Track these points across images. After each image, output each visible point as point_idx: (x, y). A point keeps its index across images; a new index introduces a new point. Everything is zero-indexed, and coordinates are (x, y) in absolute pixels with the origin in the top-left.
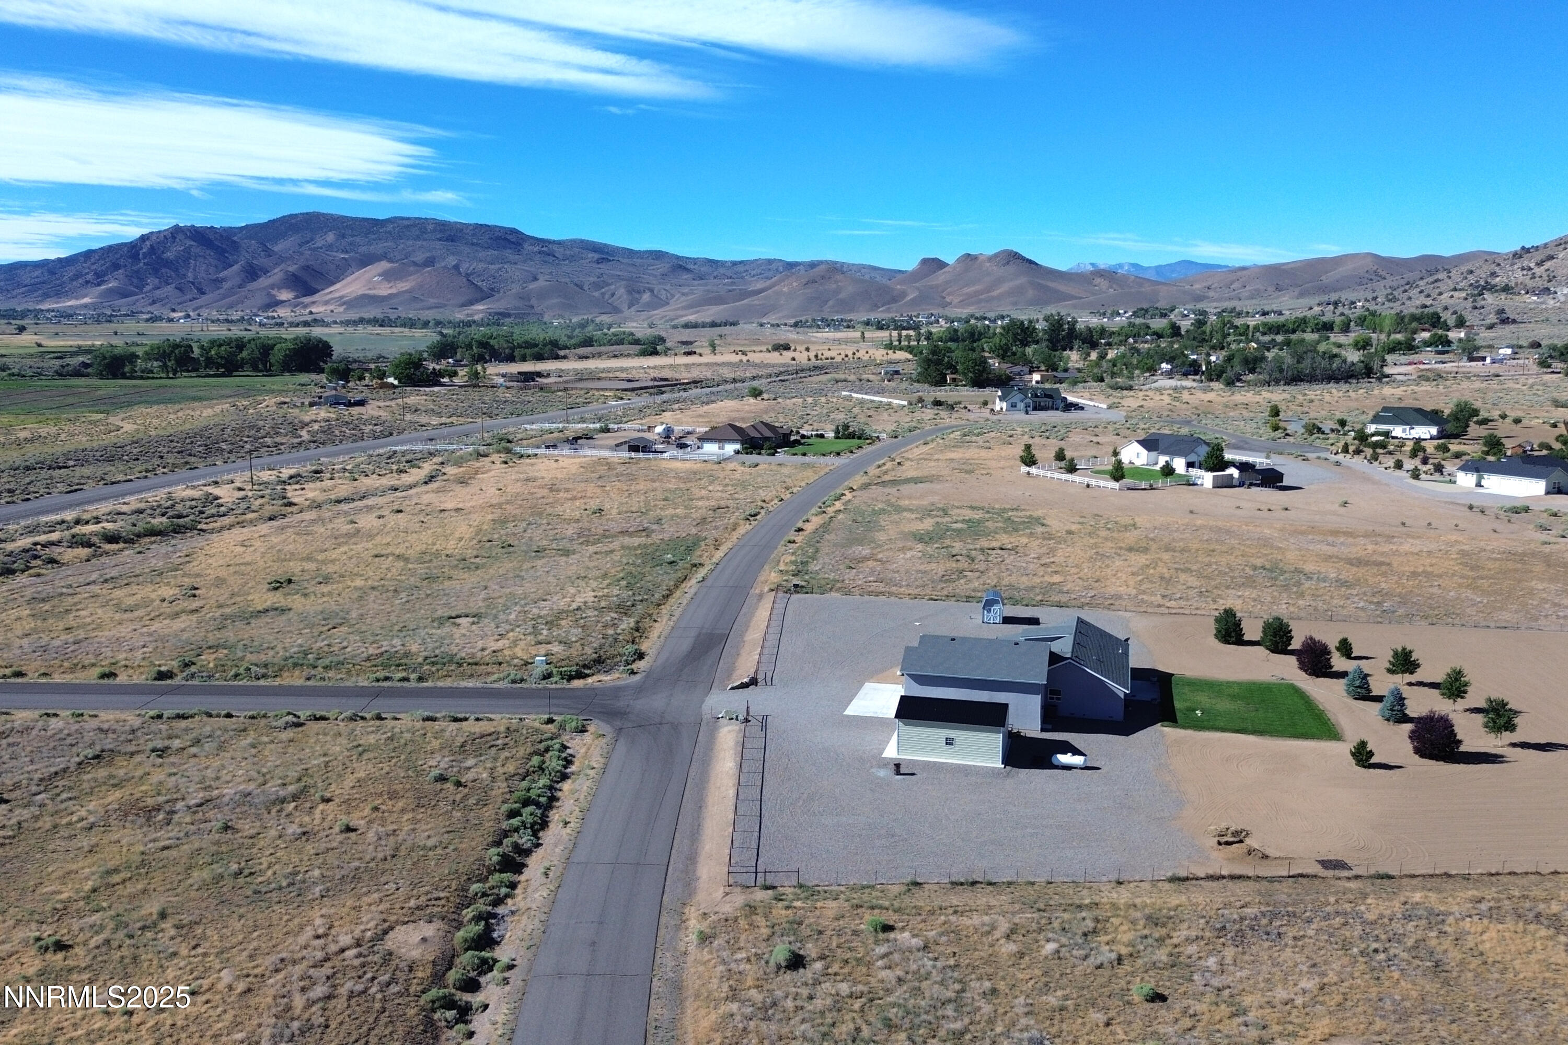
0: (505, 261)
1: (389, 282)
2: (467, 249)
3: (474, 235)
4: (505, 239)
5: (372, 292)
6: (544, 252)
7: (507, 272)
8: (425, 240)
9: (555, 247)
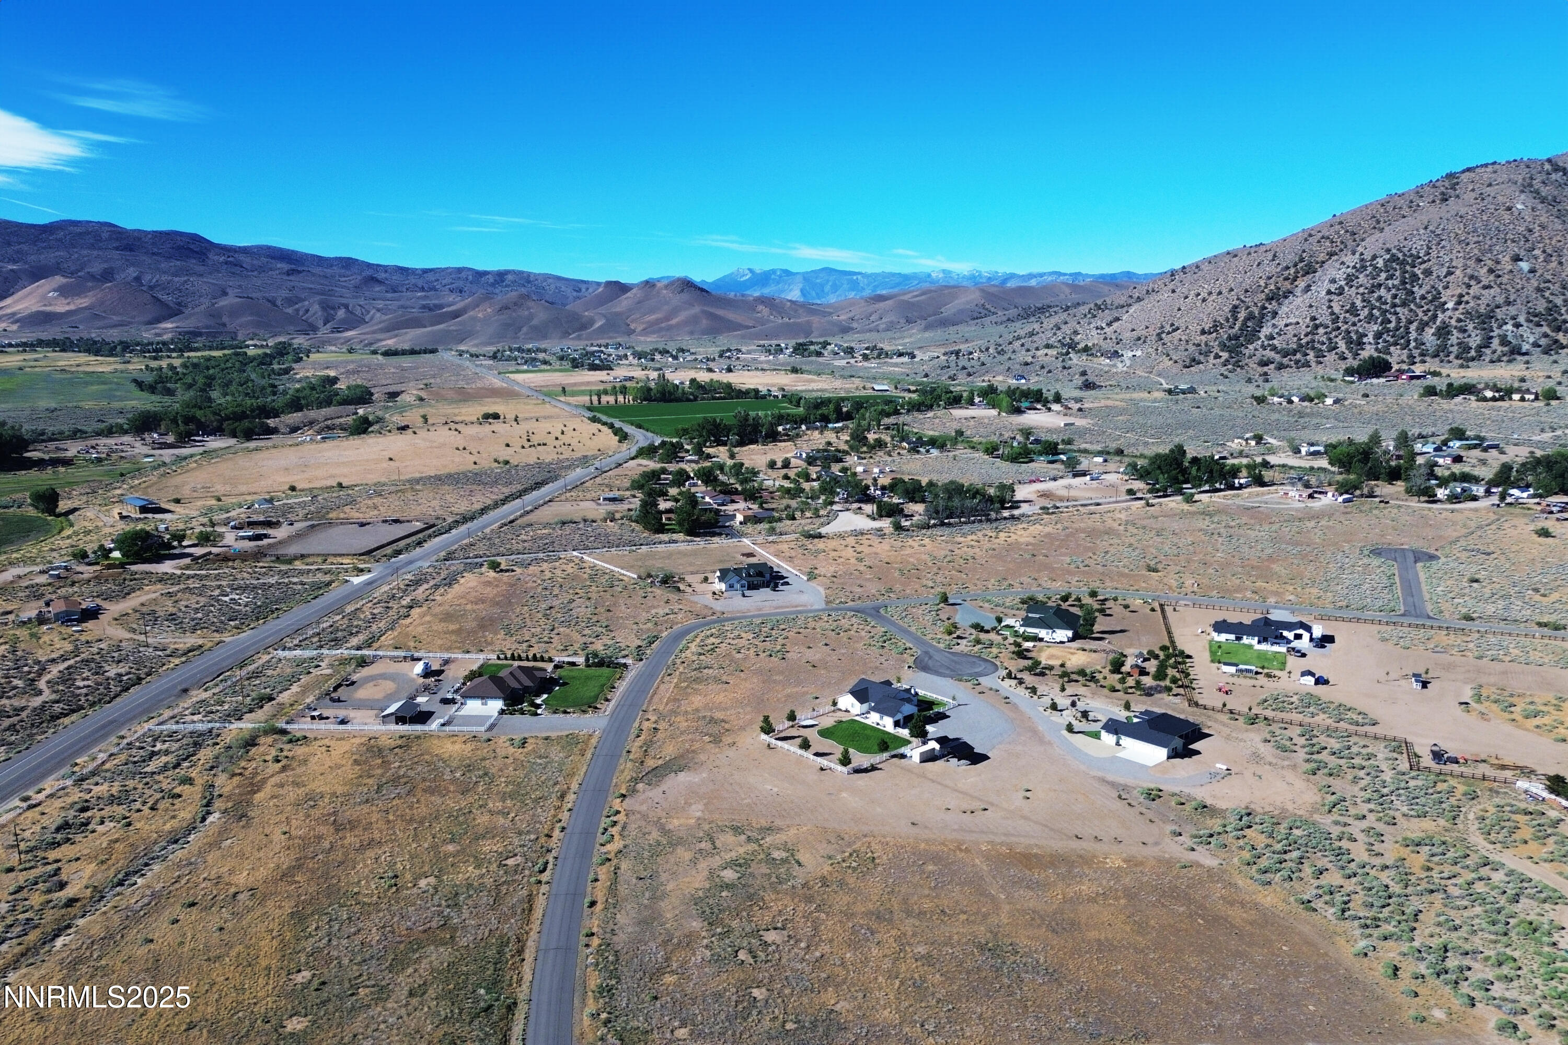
0: (189, 272)
1: (66, 298)
2: (148, 260)
3: (153, 244)
4: (189, 249)
5: (48, 309)
6: (231, 263)
7: (193, 286)
8: (100, 249)
9: (242, 257)
